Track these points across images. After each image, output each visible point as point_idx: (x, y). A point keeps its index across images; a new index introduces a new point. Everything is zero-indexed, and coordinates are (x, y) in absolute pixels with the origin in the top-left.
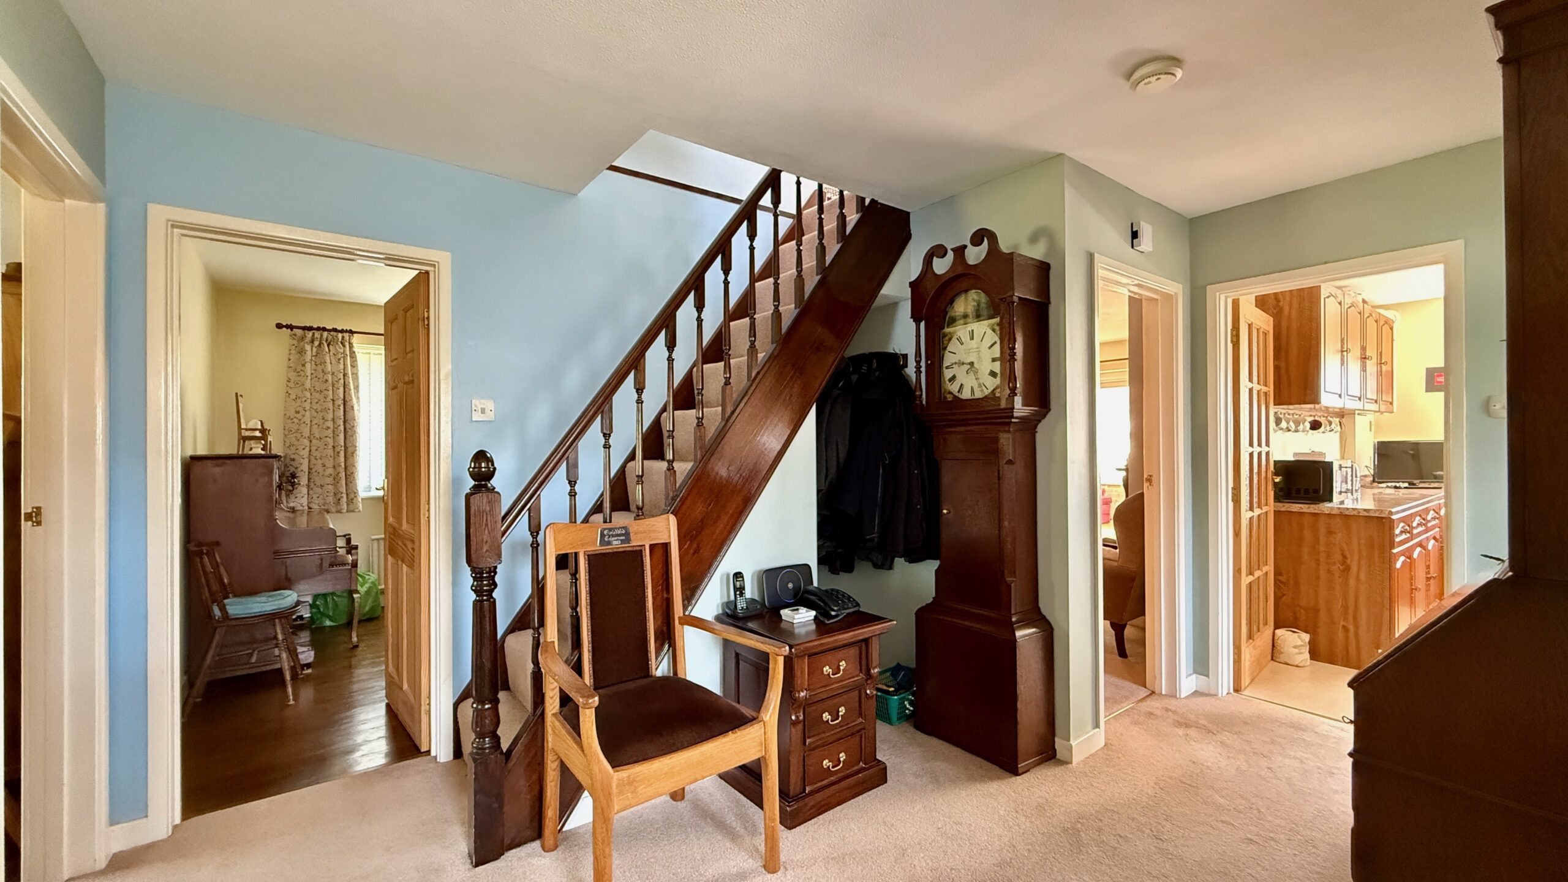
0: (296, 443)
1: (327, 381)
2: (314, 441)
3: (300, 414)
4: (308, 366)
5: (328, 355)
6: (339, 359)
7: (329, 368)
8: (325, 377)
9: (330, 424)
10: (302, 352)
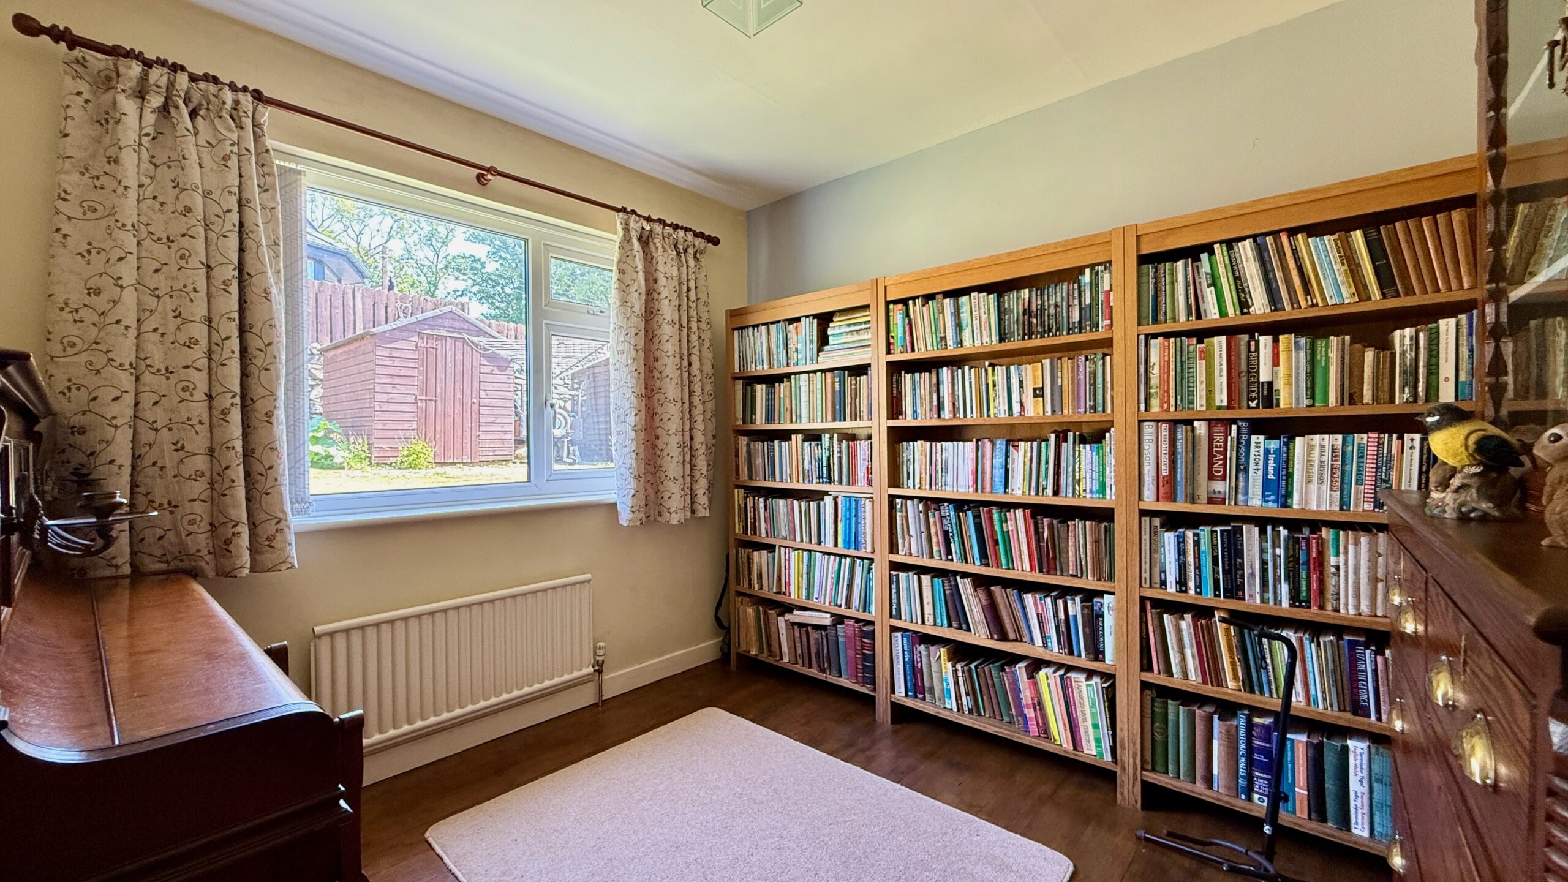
0: (92, 381)
1: (188, 210)
2: (147, 378)
3: (105, 296)
4: (129, 159)
5: (191, 138)
6: (226, 158)
7: (194, 175)
8: (185, 200)
9: (200, 331)
10: (107, 119)
